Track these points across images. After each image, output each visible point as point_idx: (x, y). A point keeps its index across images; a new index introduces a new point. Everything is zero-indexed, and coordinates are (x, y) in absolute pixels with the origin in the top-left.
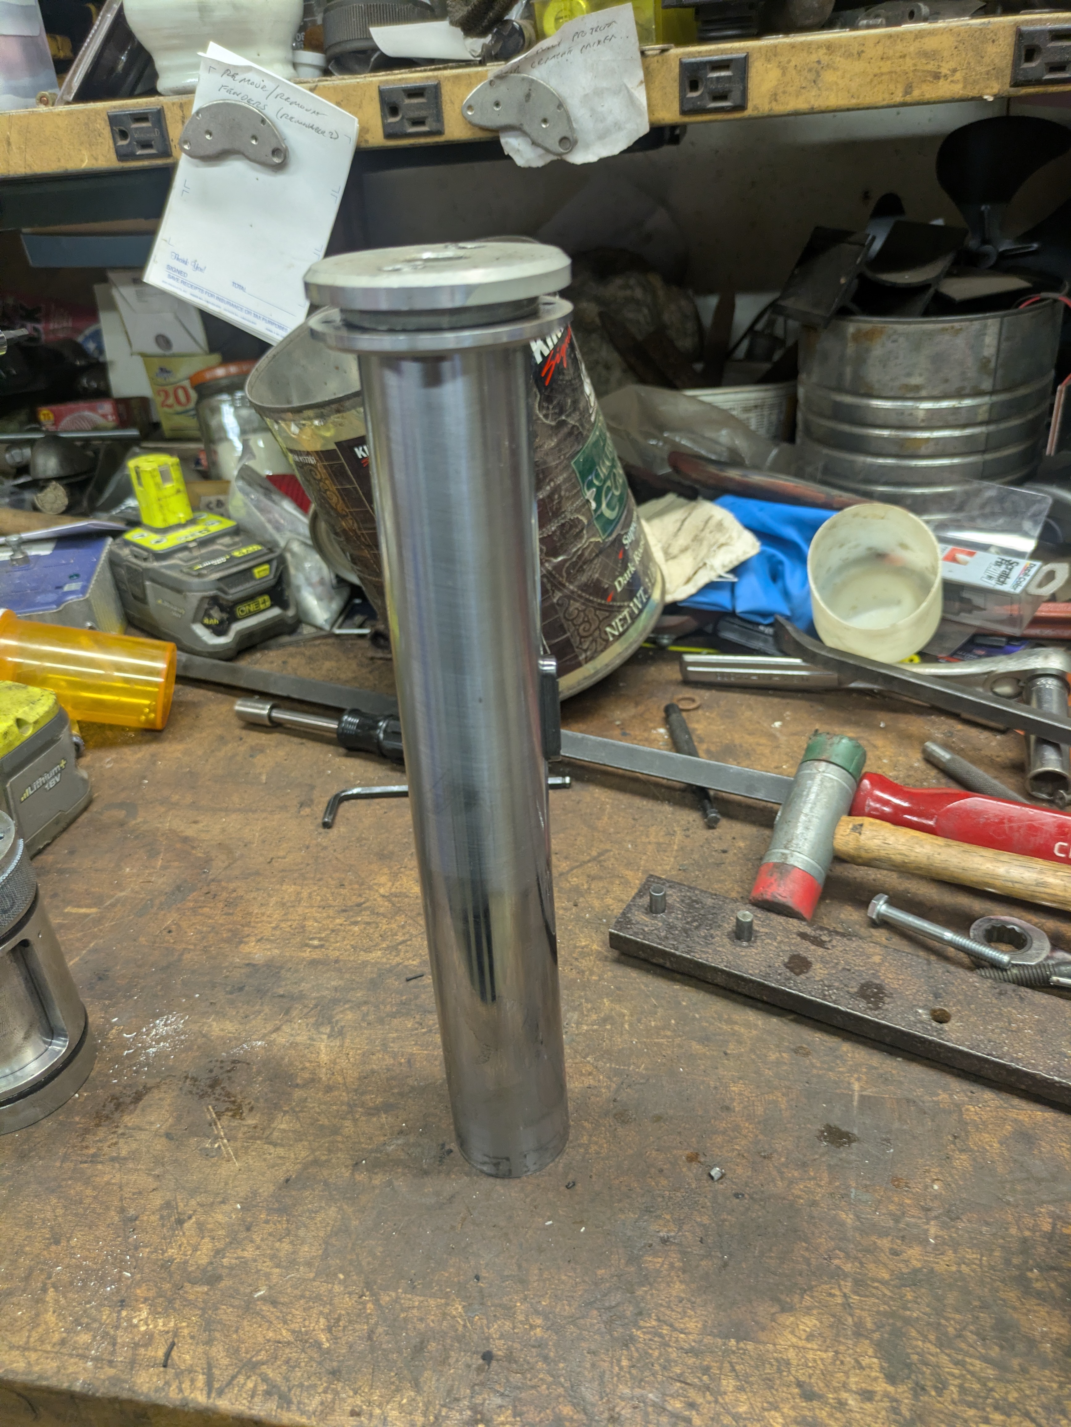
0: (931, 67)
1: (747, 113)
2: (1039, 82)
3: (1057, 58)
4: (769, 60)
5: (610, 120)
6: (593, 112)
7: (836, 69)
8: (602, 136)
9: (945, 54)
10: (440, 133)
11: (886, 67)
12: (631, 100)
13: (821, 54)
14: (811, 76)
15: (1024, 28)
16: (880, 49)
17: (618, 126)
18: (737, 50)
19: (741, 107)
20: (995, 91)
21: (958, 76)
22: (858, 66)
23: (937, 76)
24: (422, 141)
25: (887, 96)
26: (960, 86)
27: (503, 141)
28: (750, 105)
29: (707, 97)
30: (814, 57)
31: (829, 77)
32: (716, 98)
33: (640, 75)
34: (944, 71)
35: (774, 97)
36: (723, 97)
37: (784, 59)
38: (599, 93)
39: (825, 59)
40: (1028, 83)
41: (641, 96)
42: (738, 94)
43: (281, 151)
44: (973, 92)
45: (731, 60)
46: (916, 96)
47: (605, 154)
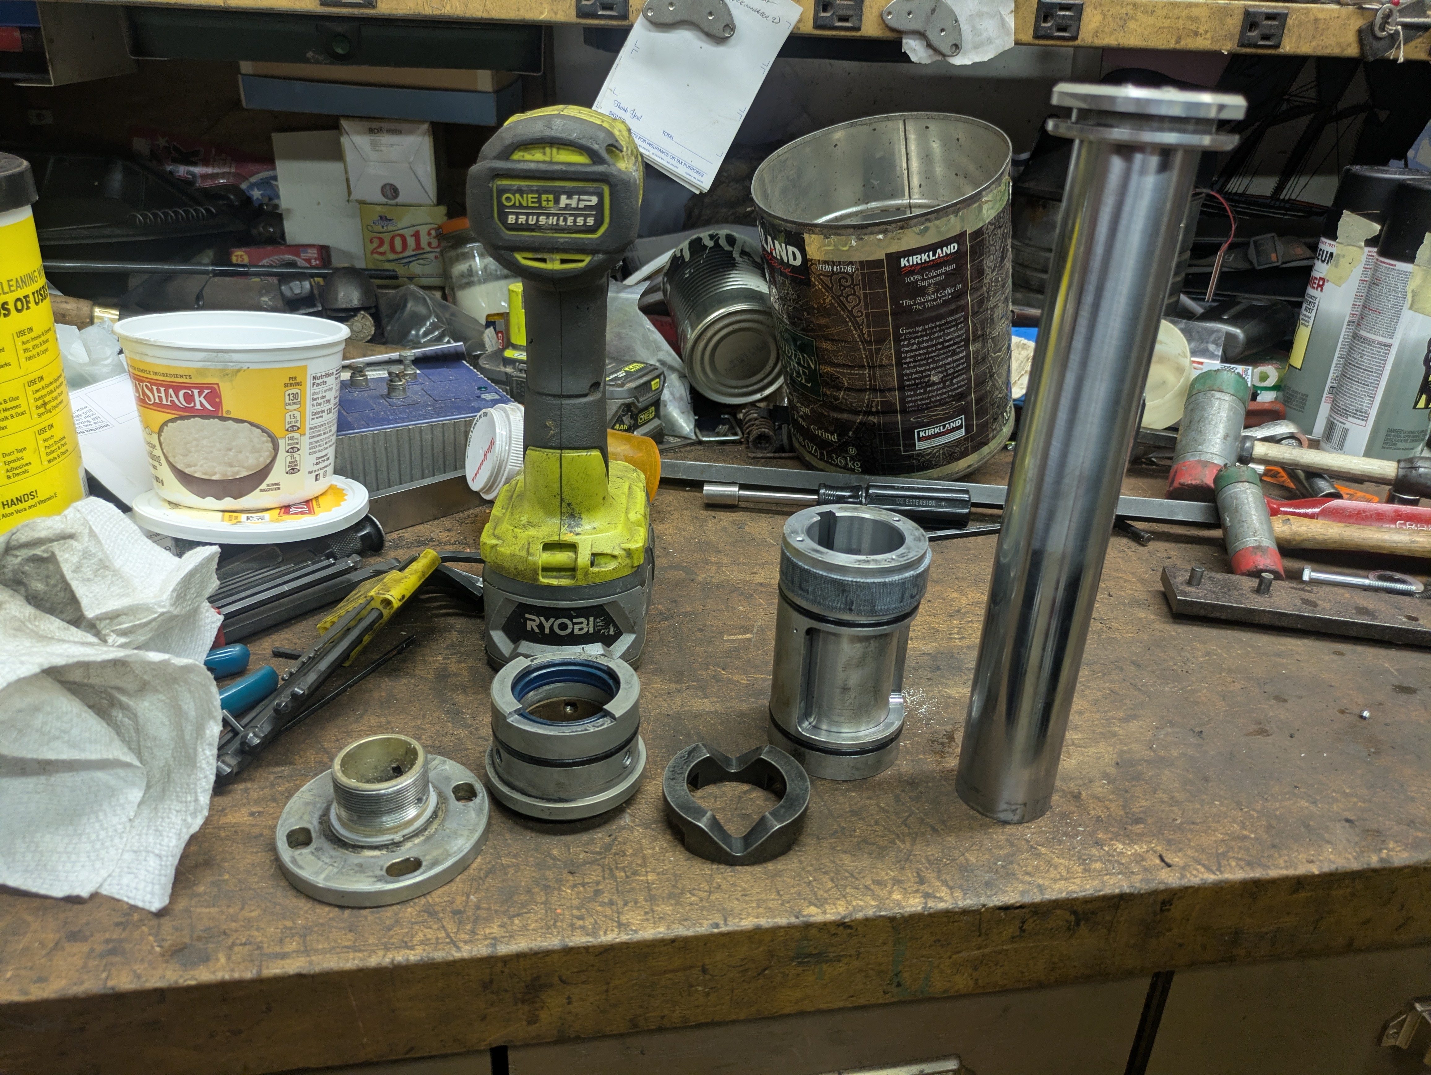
0: (1193, 27)
1: (1077, 43)
2: (1256, 46)
3: (1267, 32)
4: (1096, 8)
5: (985, 35)
6: (974, 28)
7: (1137, 20)
8: (976, 47)
9: (1203, 20)
10: (859, 29)
11: (1167, 23)
12: (1003, 23)
14: (1121, 23)
15: (1250, 10)
16: (1165, 11)
17: (990, 41)
19: (1075, 38)
20: (1229, 48)
21: (1209, 35)
22: (1150, 20)
23: (1196, 34)
24: (843, 33)
25: (1165, 42)
26: (1209, 42)
27: (904, 41)
28: (1080, 37)
29: (1055, 28)
30: (1124, 10)
31: (1132, 25)
32: (1059, 30)
33: (1012, 6)
34: (1201, 31)
35: (1096, 34)
36: (1064, 30)
37: (1105, 9)
38: (980, 15)
39: (1131, 13)
40: (1249, 46)
41: (1011, 21)
42: (1074, 28)
43: (730, 27)
44: (1216, 47)
45: (1073, 5)
46: (1183, 45)
47: (978, 59)
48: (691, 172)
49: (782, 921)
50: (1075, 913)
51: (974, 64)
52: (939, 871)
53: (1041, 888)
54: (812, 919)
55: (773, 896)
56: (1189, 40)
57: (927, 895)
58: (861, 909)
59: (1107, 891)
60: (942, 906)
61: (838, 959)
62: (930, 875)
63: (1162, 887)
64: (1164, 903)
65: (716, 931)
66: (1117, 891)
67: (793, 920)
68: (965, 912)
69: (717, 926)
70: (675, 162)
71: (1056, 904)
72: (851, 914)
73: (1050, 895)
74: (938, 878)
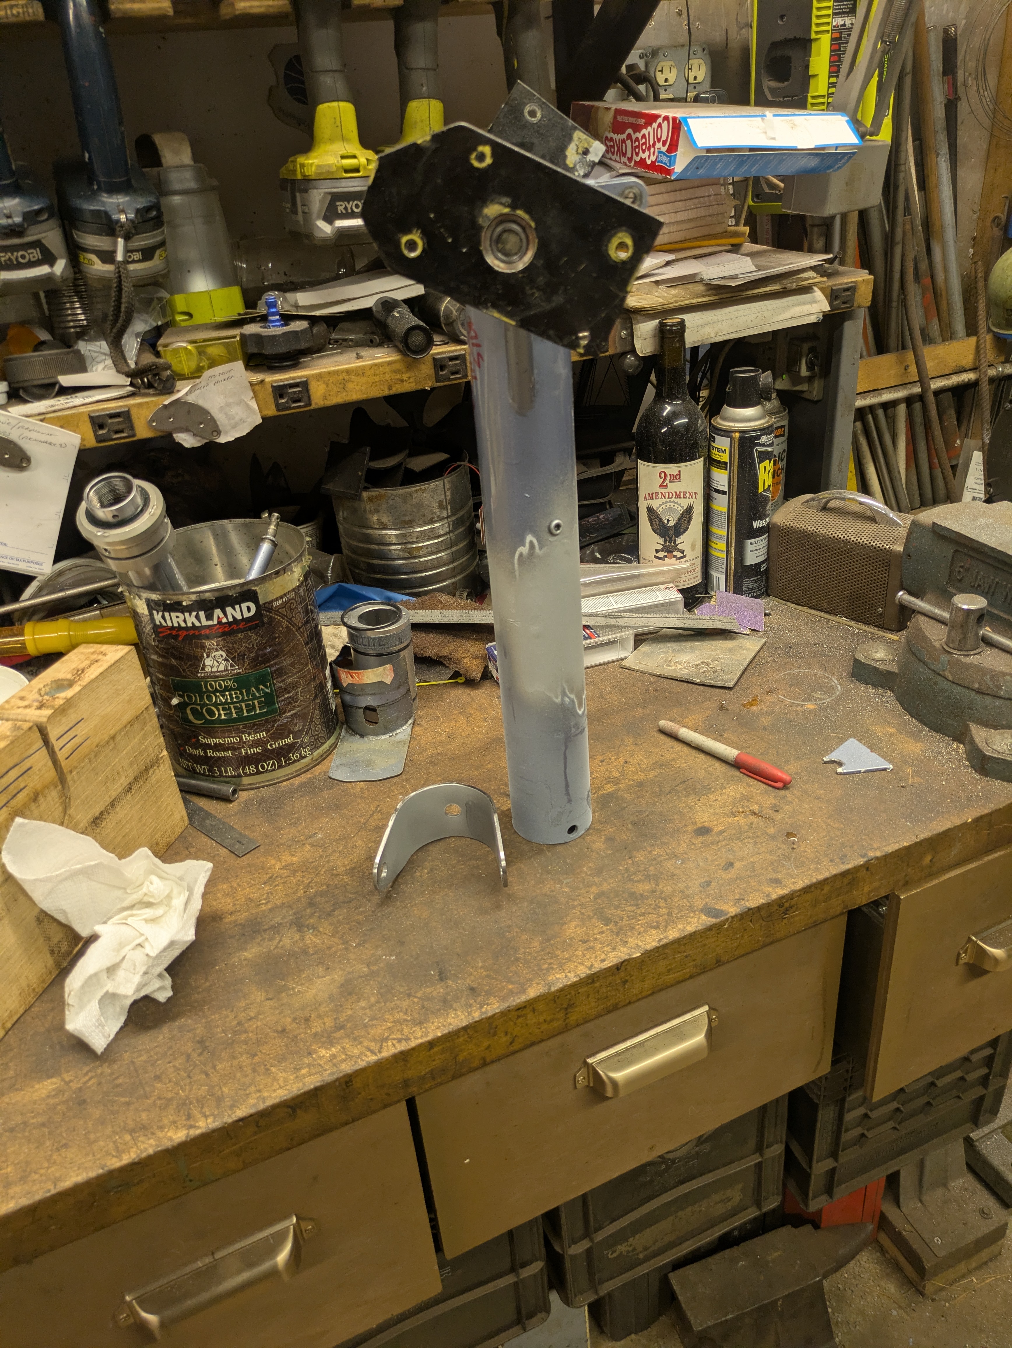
0: (398, 376)
1: (312, 407)
2: (449, 379)
3: (454, 369)
4: (318, 381)
5: (237, 418)
6: (227, 415)
7: (353, 382)
8: (234, 427)
9: (404, 370)
10: (134, 435)
11: (377, 379)
12: (248, 407)
13: (345, 375)
14: (342, 386)
15: (436, 356)
17: (243, 421)
18: (301, 377)
19: (309, 404)
20: (430, 385)
21: (411, 380)
22: (364, 380)
24: (122, 441)
25: (380, 392)
26: (414, 384)
27: (174, 435)
28: (313, 403)
29: (291, 401)
30: (341, 377)
31: (350, 386)
32: (295, 402)
33: (252, 395)
34: (405, 378)
35: (325, 398)
36: (299, 401)
37: (326, 380)
38: (228, 405)
39: (347, 378)
40: (445, 380)
41: (254, 404)
42: (306, 399)
43: (28, 460)
44: (419, 387)
45: (300, 383)
46: (394, 391)
47: (238, 435)
48: (32, 565)
49: (92, 1174)
50: (289, 1107)
51: (236, 439)
52: (202, 1108)
53: (264, 1099)
54: (113, 1167)
55: (90, 1157)
56: (397, 386)
57: (191, 1127)
58: (146, 1149)
59: (306, 1089)
60: (198, 1132)
61: (142, 1181)
62: (195, 1112)
63: (341, 1075)
64: (346, 1083)
65: (48, 1195)
66: (312, 1087)
67: (101, 1171)
68: (214, 1131)
69: (49, 1191)
70: (15, 562)
71: (275, 1107)
72: (138, 1156)
73: (269, 1103)
74: (201, 1112)
